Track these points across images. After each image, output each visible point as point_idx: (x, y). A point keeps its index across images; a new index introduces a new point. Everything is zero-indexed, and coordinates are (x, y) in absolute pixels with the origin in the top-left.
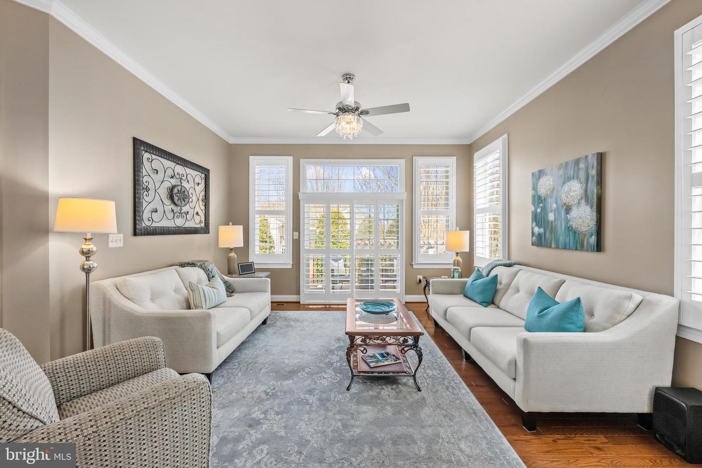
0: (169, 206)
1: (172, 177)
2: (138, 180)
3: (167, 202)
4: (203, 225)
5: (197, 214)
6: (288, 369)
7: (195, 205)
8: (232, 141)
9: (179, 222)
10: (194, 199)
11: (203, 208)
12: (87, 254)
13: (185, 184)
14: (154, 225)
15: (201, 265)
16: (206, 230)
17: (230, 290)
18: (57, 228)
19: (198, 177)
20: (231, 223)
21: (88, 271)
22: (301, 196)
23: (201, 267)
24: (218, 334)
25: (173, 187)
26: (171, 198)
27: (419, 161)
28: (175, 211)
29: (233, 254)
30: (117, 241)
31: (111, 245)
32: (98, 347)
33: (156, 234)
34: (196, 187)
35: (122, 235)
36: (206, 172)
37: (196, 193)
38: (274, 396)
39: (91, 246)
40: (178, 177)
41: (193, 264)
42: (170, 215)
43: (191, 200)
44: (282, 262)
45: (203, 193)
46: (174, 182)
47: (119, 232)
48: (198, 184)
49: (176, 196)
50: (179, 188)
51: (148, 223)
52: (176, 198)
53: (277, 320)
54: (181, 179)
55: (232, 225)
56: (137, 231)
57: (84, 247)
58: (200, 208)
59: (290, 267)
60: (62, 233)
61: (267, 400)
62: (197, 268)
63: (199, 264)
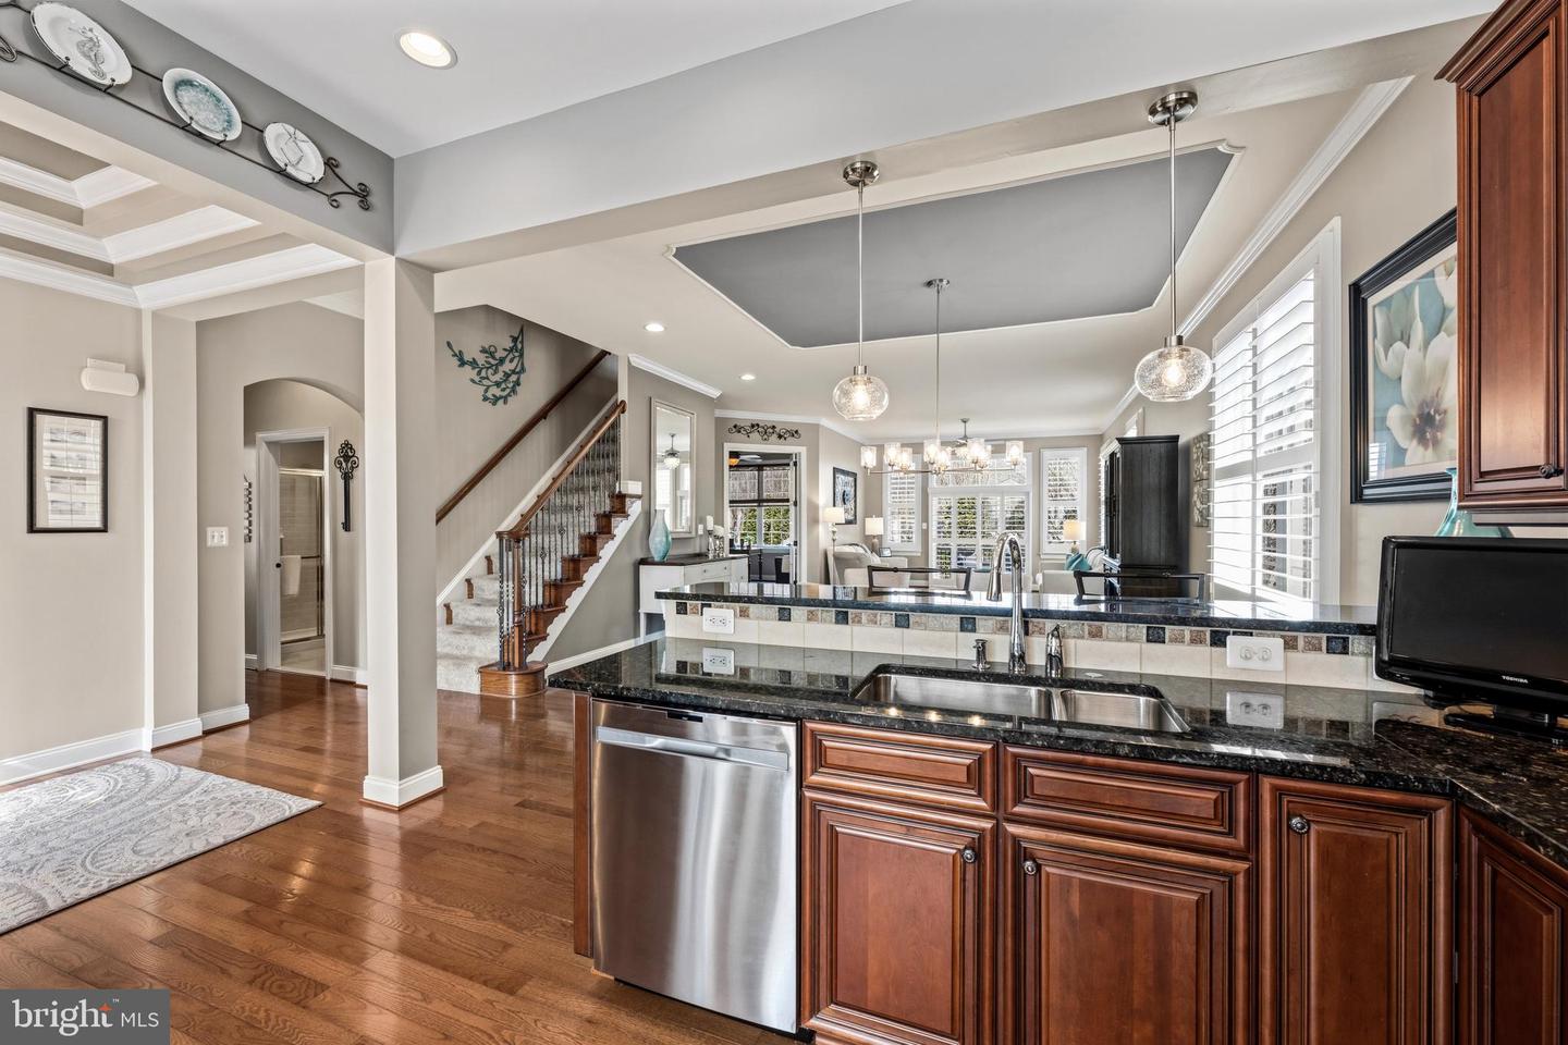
4: (854, 517)
5: (852, 509)
16: (855, 521)
26: (843, 499)
29: (875, 540)
50: (846, 492)
52: (845, 499)
55: (876, 517)
59: (919, 554)
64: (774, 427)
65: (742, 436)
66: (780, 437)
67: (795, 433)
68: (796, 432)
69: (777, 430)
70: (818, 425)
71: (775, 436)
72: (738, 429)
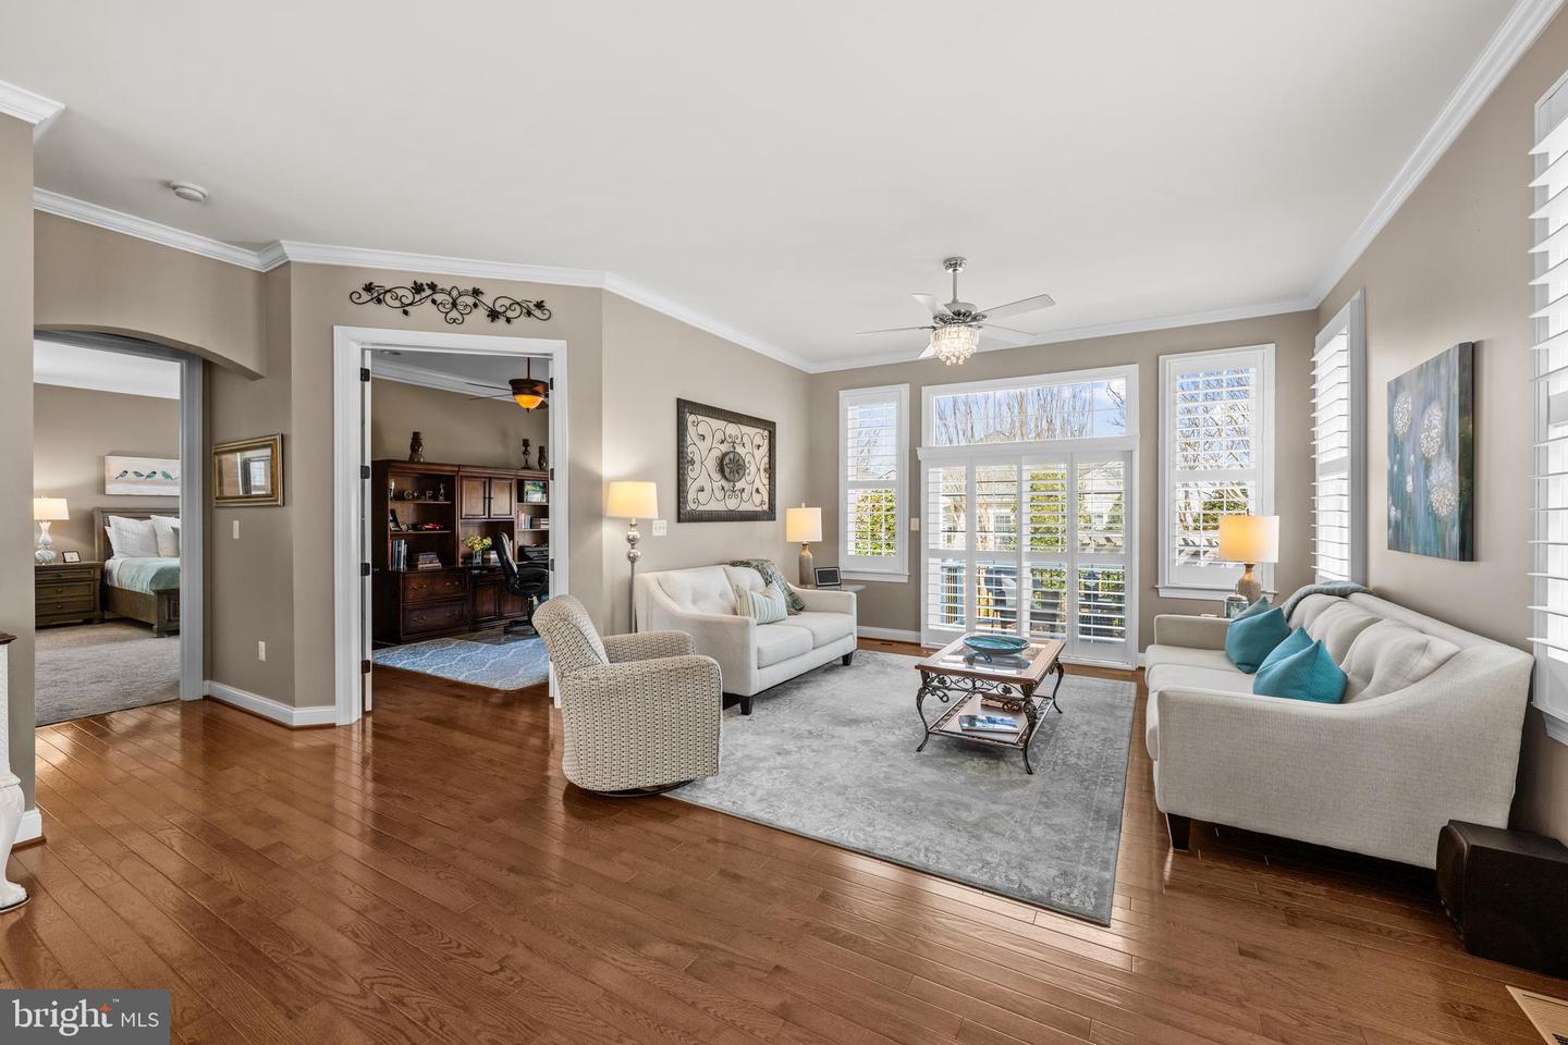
0: (719, 481)
1: (722, 442)
2: (683, 452)
3: (716, 476)
4: (766, 507)
5: (757, 491)
6: (850, 717)
7: (755, 478)
8: (813, 369)
9: (732, 504)
10: (753, 469)
11: (766, 481)
12: (632, 541)
13: (739, 449)
14: (701, 508)
15: (757, 566)
16: (770, 514)
17: (796, 606)
18: (608, 514)
19: (758, 436)
20: (803, 504)
21: (633, 560)
22: (921, 453)
23: (757, 567)
24: (759, 650)
25: (725, 455)
26: (722, 471)
27: (1173, 365)
28: (726, 489)
29: (807, 553)
30: (662, 527)
31: (655, 533)
32: (642, 631)
33: (702, 521)
34: (756, 452)
35: (665, 521)
36: (769, 427)
37: (755, 459)
38: (819, 736)
39: (634, 533)
40: (730, 440)
41: (747, 564)
42: (719, 495)
43: (747, 471)
44: (891, 571)
45: (766, 459)
46: (724, 448)
47: (661, 517)
48: (759, 446)
49: (730, 467)
50: (731, 456)
51: (693, 506)
52: (727, 470)
53: (868, 662)
54: (734, 442)
55: (807, 506)
56: (682, 516)
57: (630, 533)
58: (762, 481)
59: (905, 580)
60: (613, 519)
61: (808, 738)
62: (751, 570)
63: (755, 564)
64: (476, 292)
65: (389, 311)
66: (494, 315)
67: (537, 308)
68: (540, 305)
69: (488, 299)
70: (599, 291)
71: (481, 313)
72: (374, 293)
